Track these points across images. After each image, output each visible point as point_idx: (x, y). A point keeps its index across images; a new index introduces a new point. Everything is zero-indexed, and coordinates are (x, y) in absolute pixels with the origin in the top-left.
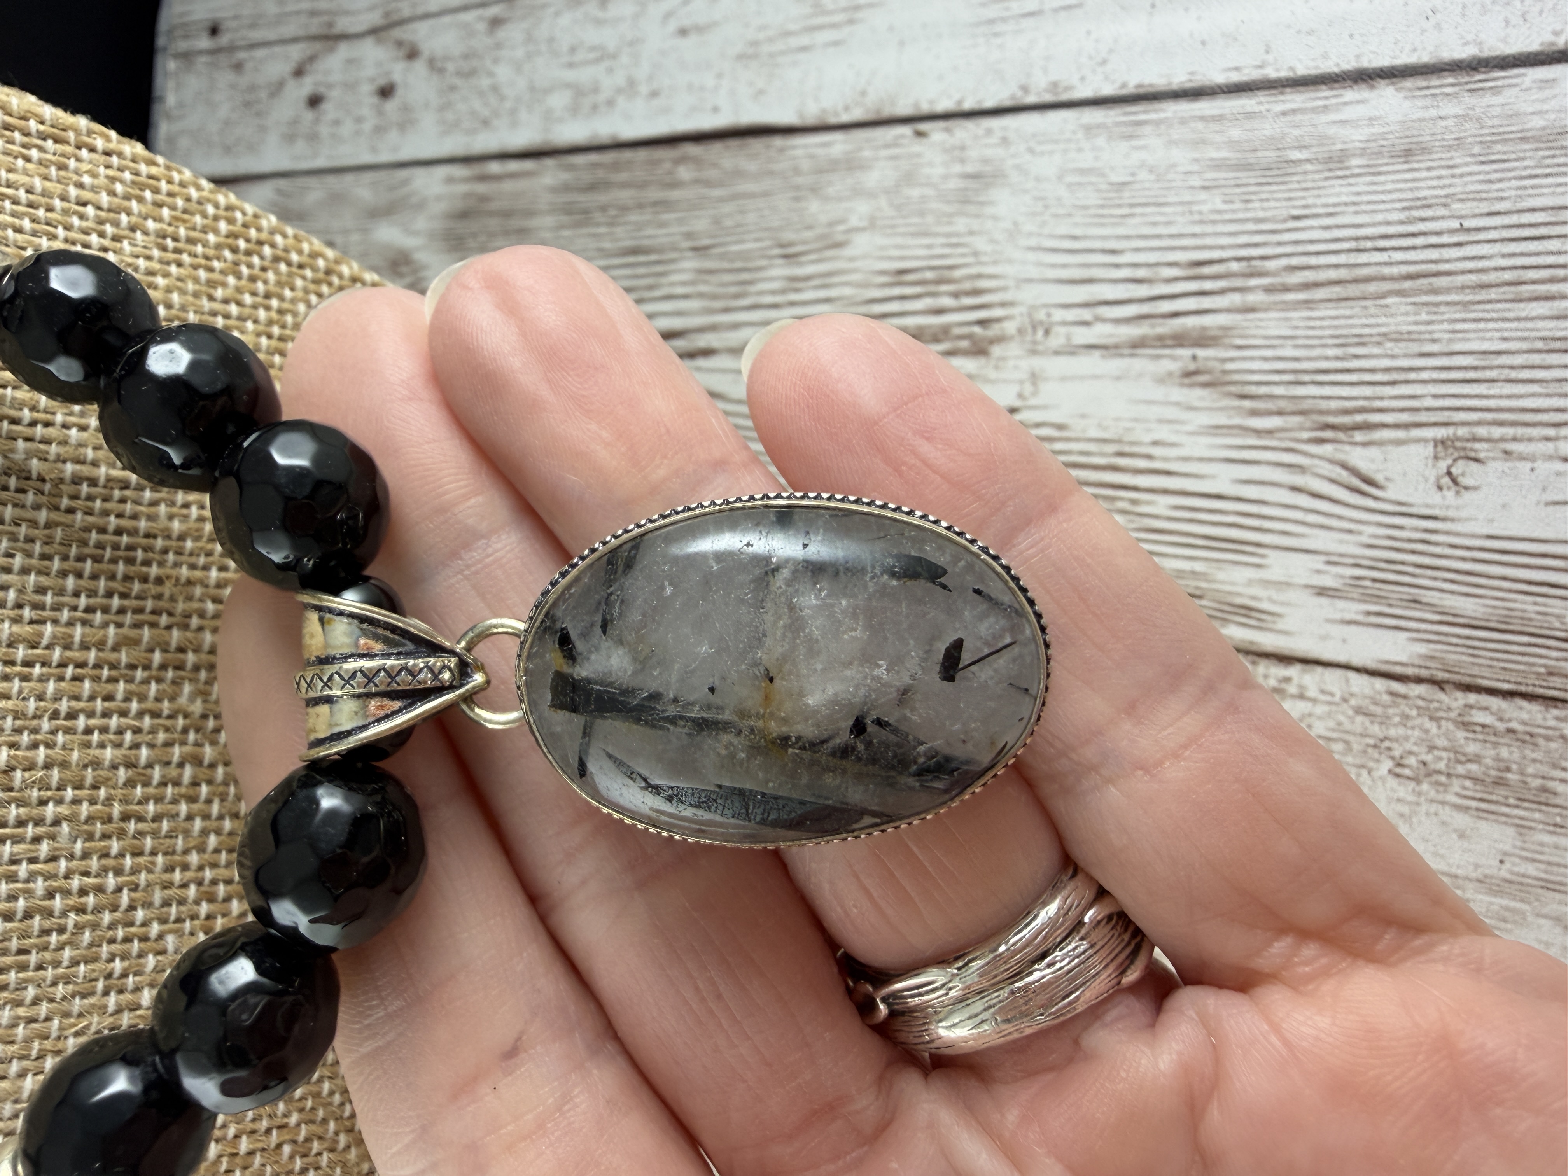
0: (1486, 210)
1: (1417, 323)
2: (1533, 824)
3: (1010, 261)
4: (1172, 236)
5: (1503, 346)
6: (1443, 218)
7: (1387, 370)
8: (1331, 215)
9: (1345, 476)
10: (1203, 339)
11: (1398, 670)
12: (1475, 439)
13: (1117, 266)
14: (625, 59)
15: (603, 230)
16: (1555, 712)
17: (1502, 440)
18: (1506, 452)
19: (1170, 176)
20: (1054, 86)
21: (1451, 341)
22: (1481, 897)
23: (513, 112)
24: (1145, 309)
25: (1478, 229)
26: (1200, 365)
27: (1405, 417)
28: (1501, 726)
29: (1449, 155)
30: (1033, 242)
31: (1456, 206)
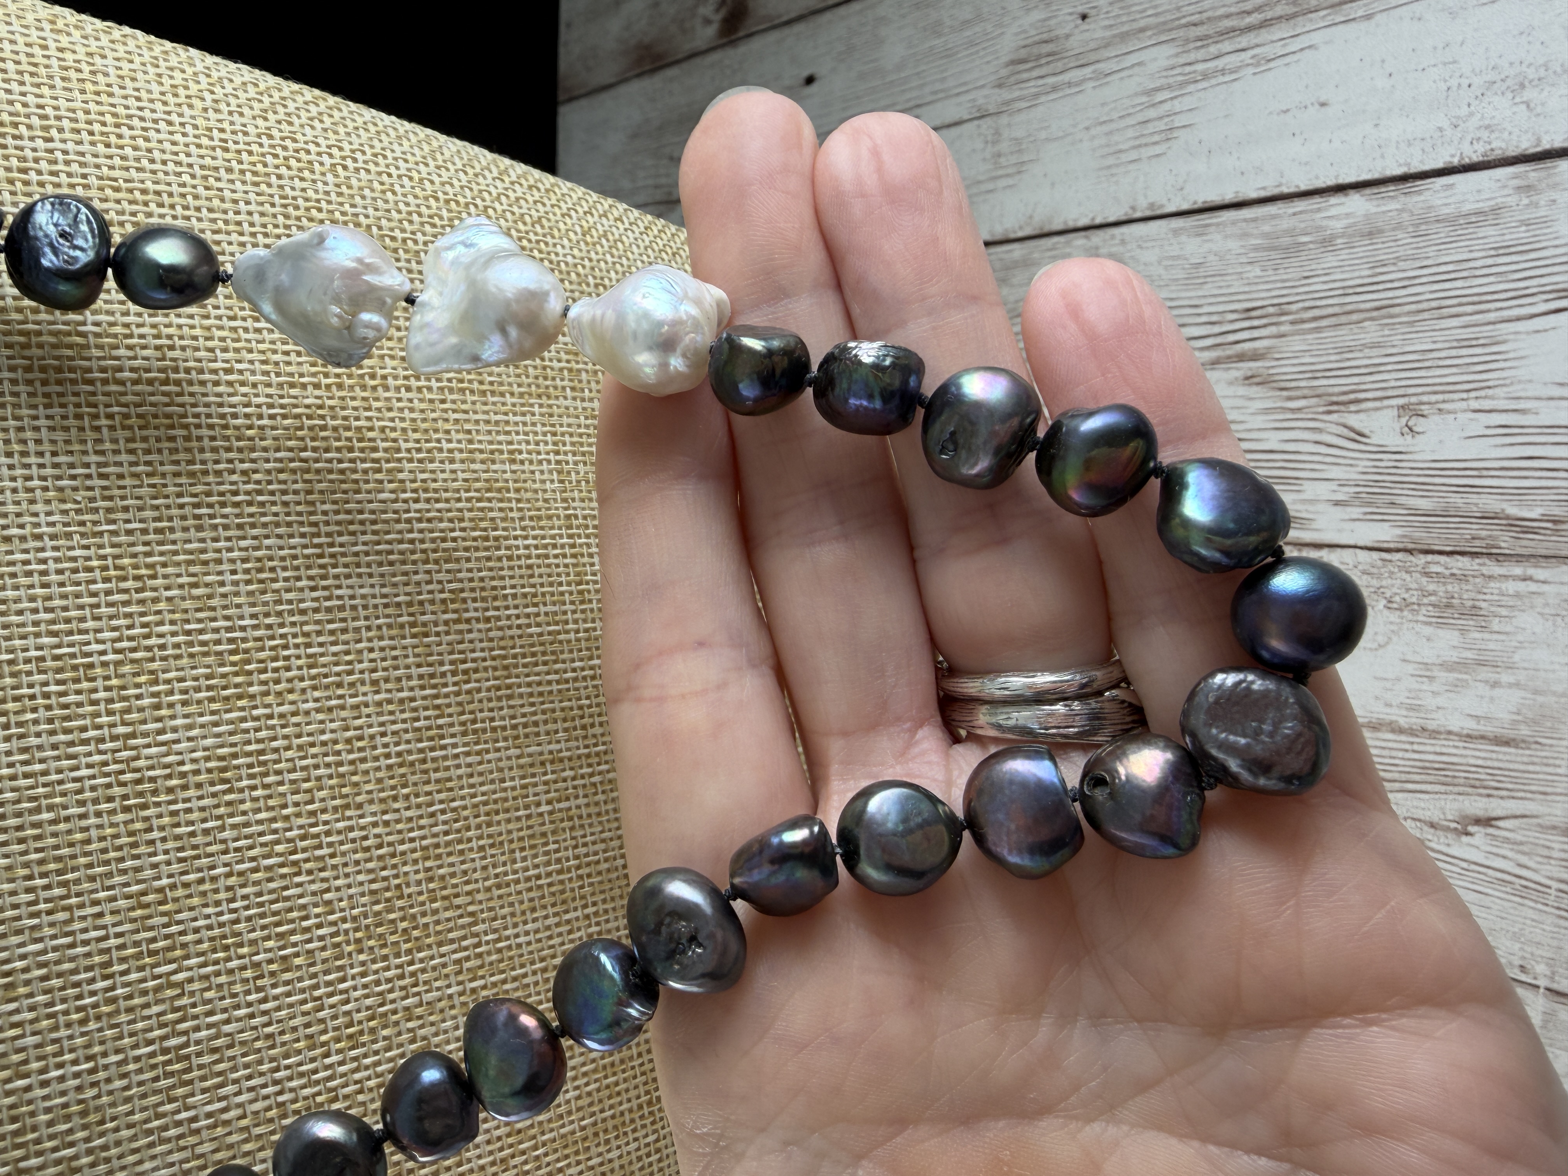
0: (1419, 265)
2: (1469, 628)
9: (1346, 432)
10: (1255, 356)
11: (1385, 545)
16: (1477, 561)
20: (1152, 206)
24: (1219, 340)
26: (1254, 372)
28: (1447, 572)
29: (1394, 233)
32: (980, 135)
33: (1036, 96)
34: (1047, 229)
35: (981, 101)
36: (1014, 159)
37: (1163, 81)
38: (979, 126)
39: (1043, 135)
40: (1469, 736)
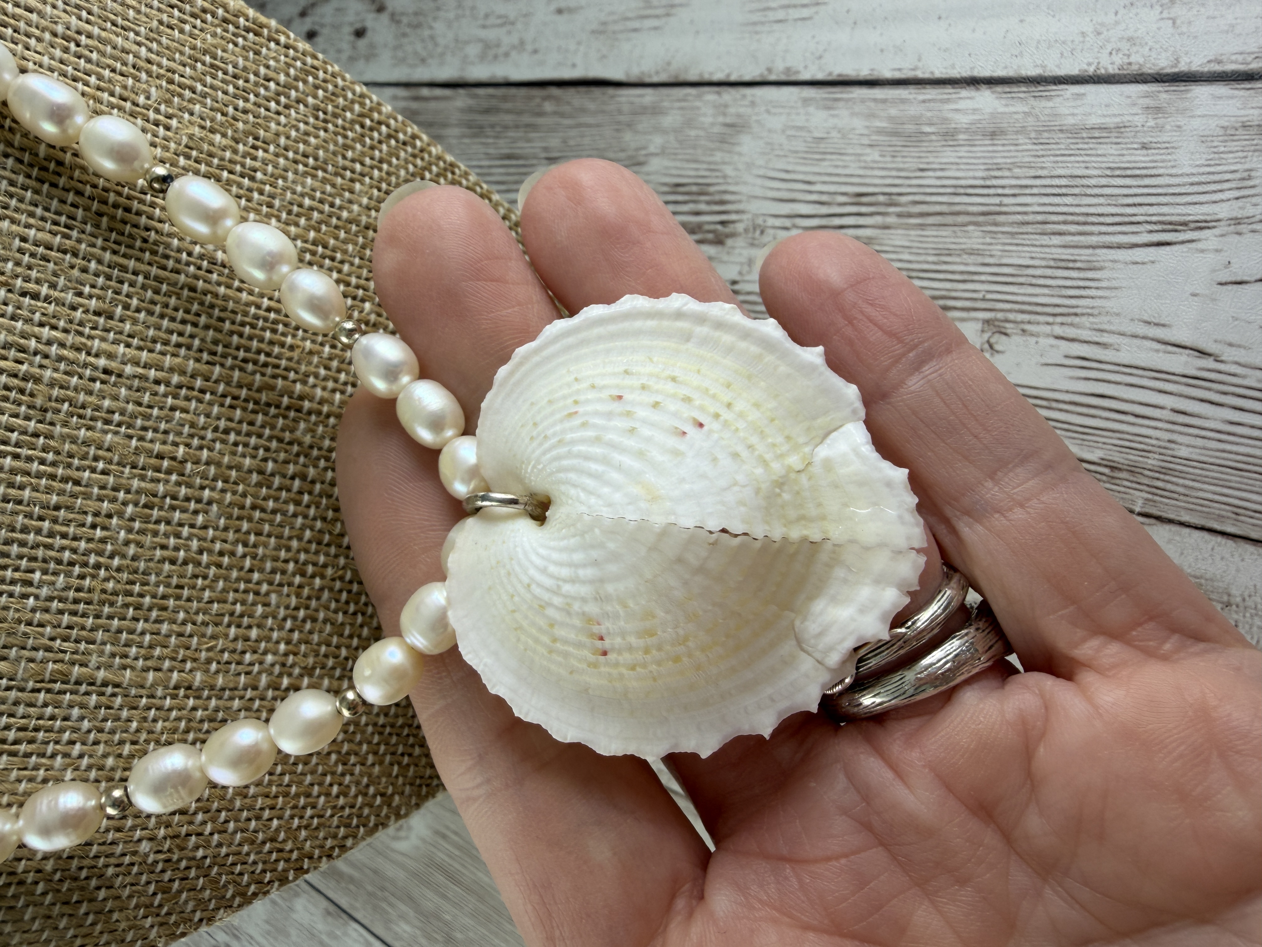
1: (983, 244)
3: (745, 183)
4: (846, 175)
5: (1031, 262)
6: (1007, 177)
7: (962, 273)
8: (942, 170)
12: (1007, 321)
13: (810, 192)
14: (519, 26)
15: (490, 141)
17: (1022, 322)
18: (1024, 331)
19: (851, 136)
21: (1001, 257)
23: (442, 55)
25: (1026, 187)
27: (968, 304)
30: (761, 172)
31: (1017, 171)
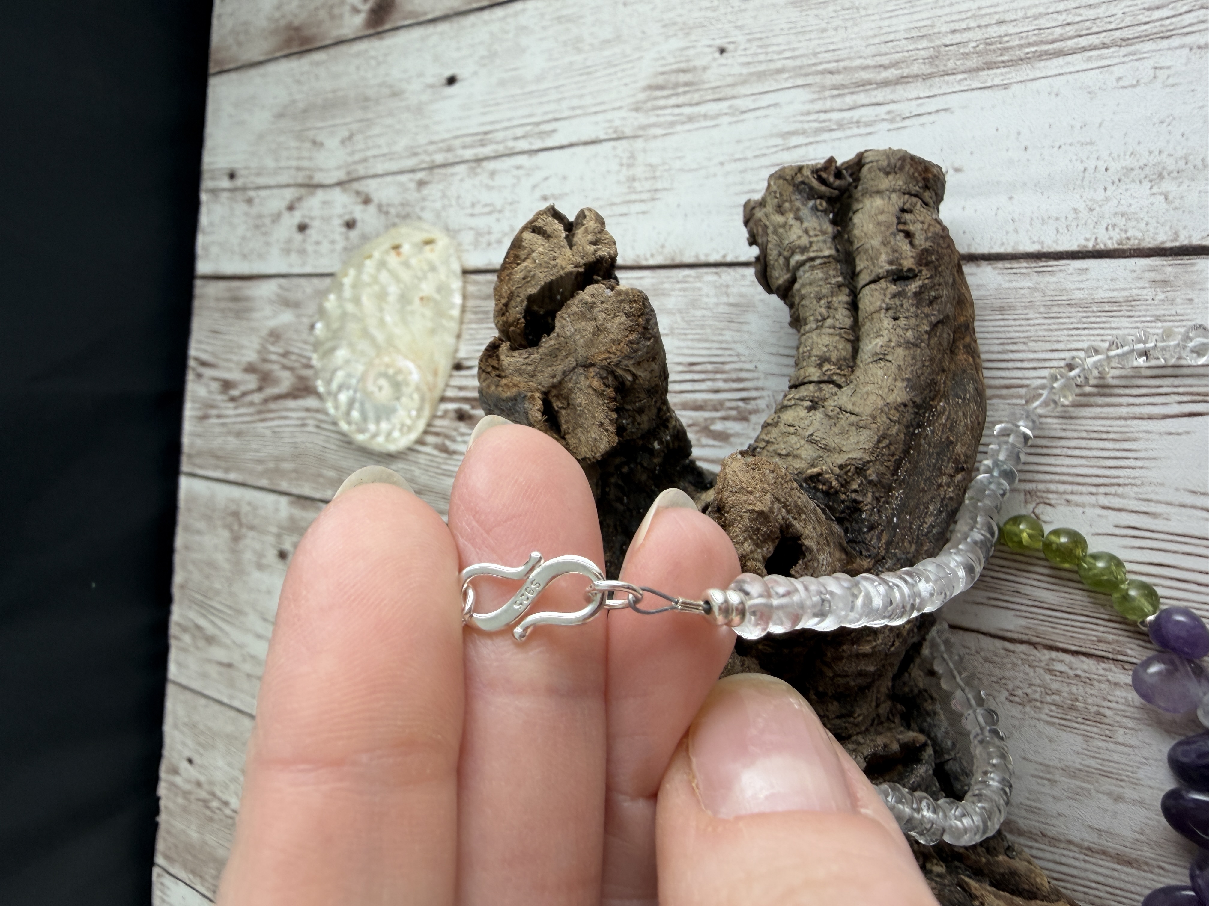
0: (1050, 348)
2: (1093, 735)
11: (1009, 635)
16: (1103, 665)
22: (1064, 779)
28: (1071, 673)
29: (1025, 312)
32: (616, 156)
33: (672, 124)
34: (678, 261)
35: (618, 123)
36: (648, 185)
37: (798, 126)
38: (615, 148)
39: (678, 164)
40: (1090, 849)
